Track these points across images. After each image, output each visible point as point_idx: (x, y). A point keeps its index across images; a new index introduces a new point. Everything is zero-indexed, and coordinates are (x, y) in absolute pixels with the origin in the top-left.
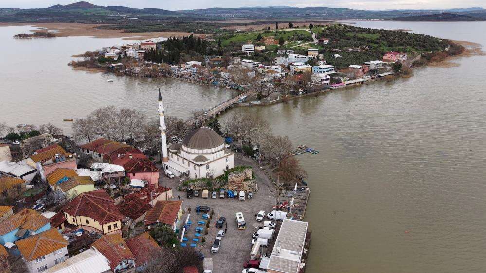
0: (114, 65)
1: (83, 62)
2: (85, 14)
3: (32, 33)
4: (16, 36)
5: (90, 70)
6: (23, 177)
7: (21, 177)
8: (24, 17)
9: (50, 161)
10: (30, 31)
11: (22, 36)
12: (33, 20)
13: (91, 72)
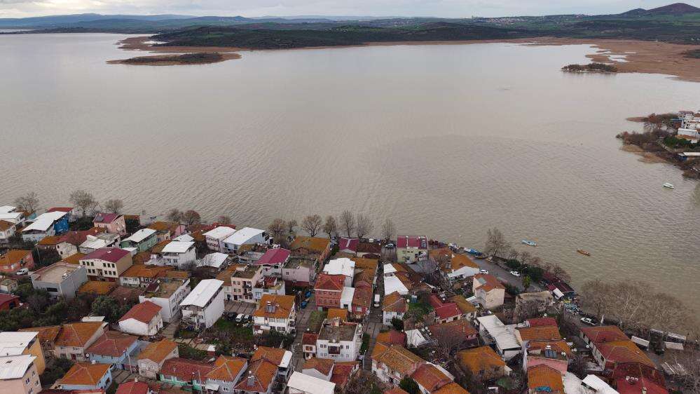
0: (686, 154)
1: (641, 136)
2: (676, 24)
3: (589, 62)
4: (566, 68)
5: (647, 154)
6: (506, 352)
7: (504, 350)
8: (586, 28)
9: (538, 352)
10: (587, 56)
11: (574, 69)
12: (596, 33)
13: (646, 159)
